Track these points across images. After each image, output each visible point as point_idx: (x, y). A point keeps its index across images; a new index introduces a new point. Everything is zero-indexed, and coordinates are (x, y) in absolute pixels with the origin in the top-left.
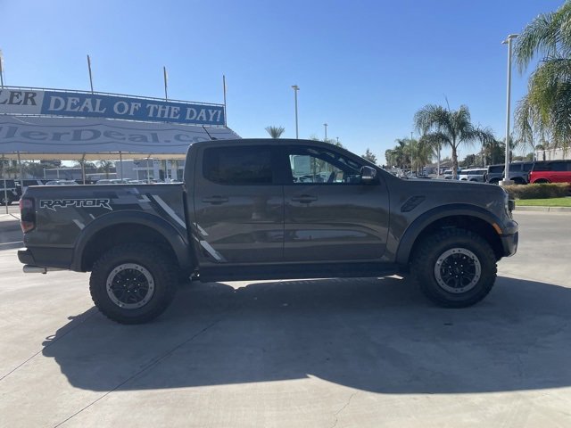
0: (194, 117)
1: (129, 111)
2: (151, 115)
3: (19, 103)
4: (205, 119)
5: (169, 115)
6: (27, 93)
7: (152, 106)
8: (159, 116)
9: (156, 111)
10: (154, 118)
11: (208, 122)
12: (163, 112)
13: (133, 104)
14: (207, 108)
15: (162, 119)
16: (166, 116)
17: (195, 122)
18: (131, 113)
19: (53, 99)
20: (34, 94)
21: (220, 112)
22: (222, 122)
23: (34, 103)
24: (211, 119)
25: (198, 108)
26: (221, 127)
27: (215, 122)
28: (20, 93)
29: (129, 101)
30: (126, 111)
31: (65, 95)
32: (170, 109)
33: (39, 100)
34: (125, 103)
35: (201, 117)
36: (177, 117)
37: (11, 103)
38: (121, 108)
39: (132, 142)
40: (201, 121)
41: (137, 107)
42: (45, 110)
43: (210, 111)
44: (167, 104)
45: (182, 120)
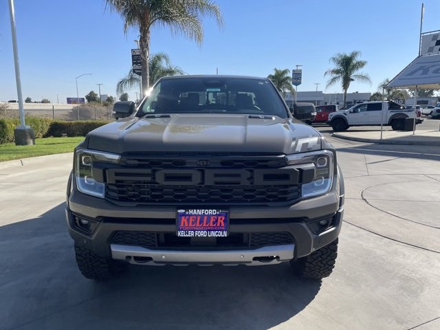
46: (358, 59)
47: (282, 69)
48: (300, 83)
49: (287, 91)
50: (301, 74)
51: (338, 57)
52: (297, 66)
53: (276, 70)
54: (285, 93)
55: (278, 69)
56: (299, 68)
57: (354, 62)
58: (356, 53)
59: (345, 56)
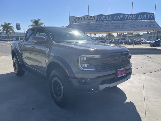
0: (141, 18)
1: (119, 18)
2: (126, 19)
3: (91, 19)
4: (146, 18)
5: (132, 18)
6: (93, 16)
7: (126, 16)
8: (128, 19)
9: (127, 17)
10: (127, 20)
11: (147, 19)
12: (130, 17)
13: (120, 16)
14: (147, 14)
15: (129, 20)
16: (131, 18)
17: (142, 19)
18: (119, 19)
19: (99, 17)
20: (95, 16)
21: (152, 15)
22: (153, 18)
23: (95, 19)
24: (148, 18)
25: (143, 14)
26: (152, 20)
27: (150, 19)
28: (92, 17)
29: (119, 15)
30: (118, 18)
31: (102, 16)
32: (133, 16)
33: (96, 18)
34: (118, 16)
35: (144, 18)
36: (135, 19)
37: (90, 19)
38: (116, 18)
39: (115, 28)
40: (144, 19)
41: (121, 17)
42: (97, 21)
43: (148, 15)
44: (132, 14)
45: (137, 19)
46: (40, 22)
47: (8, 23)
48: (20, 29)
49: (11, 32)
50: (20, 25)
51: (33, 20)
52: (18, 22)
53: (5, 23)
54: (10, 33)
55: (6, 23)
56: (19, 23)
57: (39, 23)
58: (39, 20)
59: (36, 20)
